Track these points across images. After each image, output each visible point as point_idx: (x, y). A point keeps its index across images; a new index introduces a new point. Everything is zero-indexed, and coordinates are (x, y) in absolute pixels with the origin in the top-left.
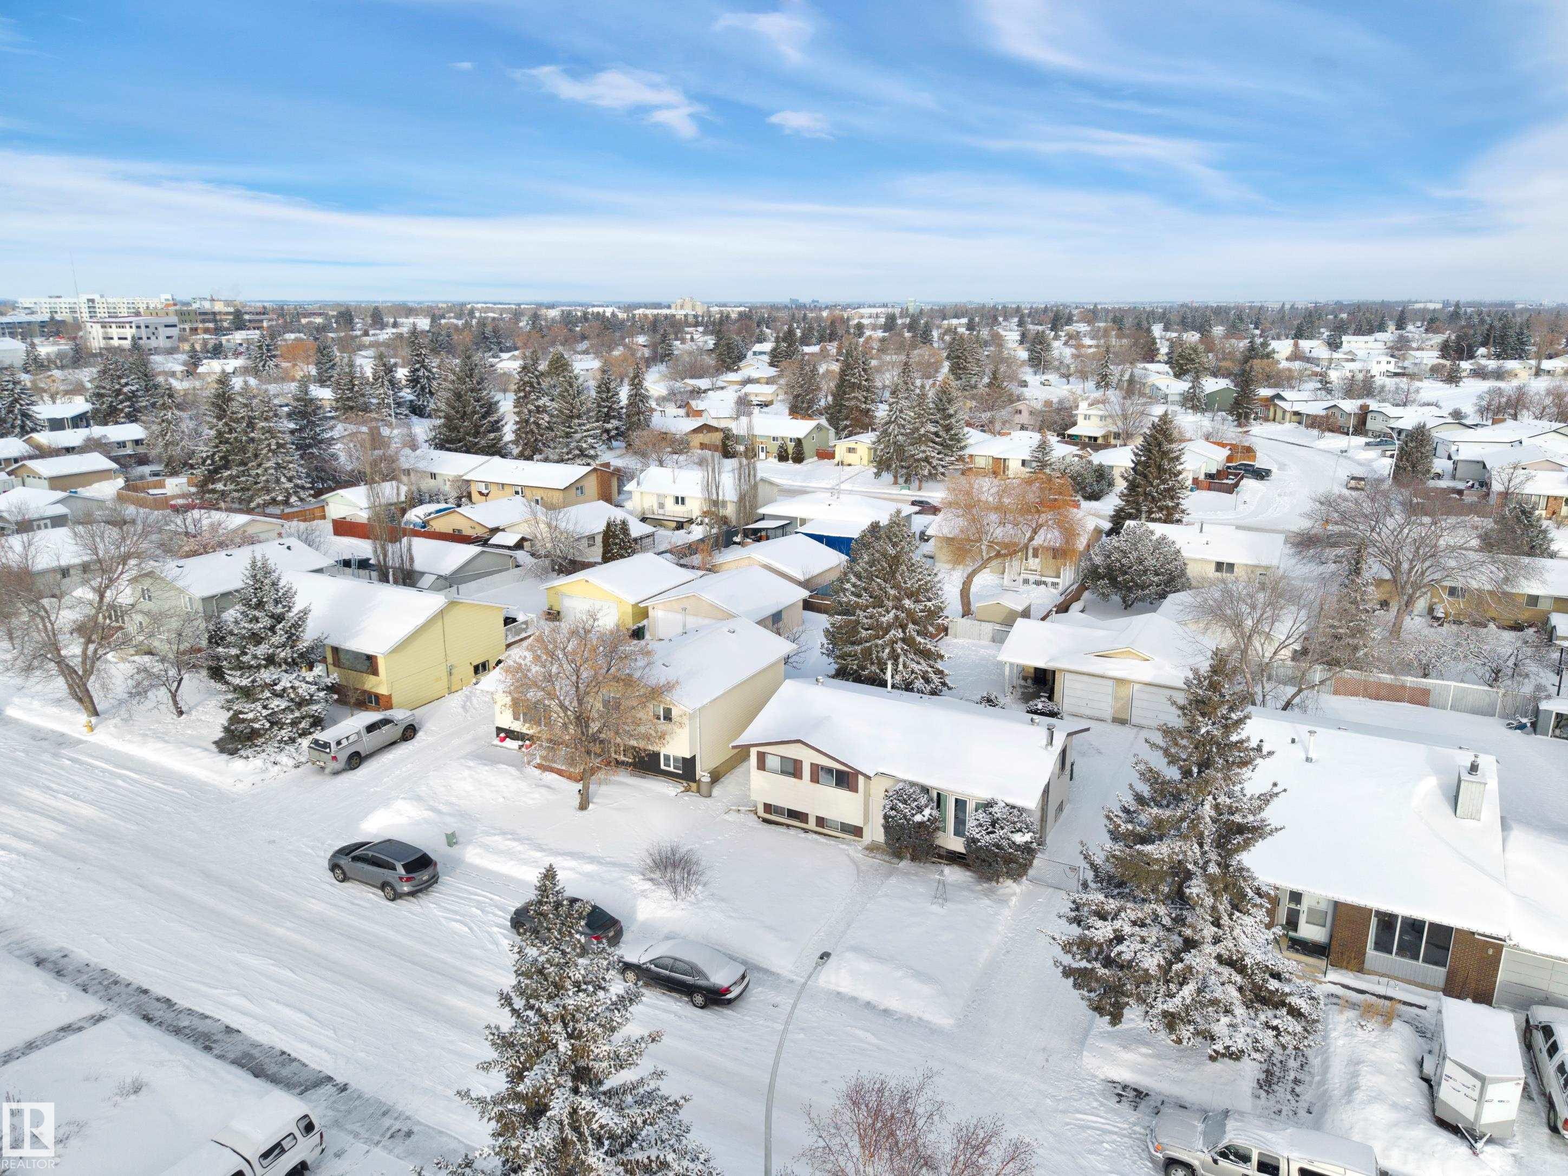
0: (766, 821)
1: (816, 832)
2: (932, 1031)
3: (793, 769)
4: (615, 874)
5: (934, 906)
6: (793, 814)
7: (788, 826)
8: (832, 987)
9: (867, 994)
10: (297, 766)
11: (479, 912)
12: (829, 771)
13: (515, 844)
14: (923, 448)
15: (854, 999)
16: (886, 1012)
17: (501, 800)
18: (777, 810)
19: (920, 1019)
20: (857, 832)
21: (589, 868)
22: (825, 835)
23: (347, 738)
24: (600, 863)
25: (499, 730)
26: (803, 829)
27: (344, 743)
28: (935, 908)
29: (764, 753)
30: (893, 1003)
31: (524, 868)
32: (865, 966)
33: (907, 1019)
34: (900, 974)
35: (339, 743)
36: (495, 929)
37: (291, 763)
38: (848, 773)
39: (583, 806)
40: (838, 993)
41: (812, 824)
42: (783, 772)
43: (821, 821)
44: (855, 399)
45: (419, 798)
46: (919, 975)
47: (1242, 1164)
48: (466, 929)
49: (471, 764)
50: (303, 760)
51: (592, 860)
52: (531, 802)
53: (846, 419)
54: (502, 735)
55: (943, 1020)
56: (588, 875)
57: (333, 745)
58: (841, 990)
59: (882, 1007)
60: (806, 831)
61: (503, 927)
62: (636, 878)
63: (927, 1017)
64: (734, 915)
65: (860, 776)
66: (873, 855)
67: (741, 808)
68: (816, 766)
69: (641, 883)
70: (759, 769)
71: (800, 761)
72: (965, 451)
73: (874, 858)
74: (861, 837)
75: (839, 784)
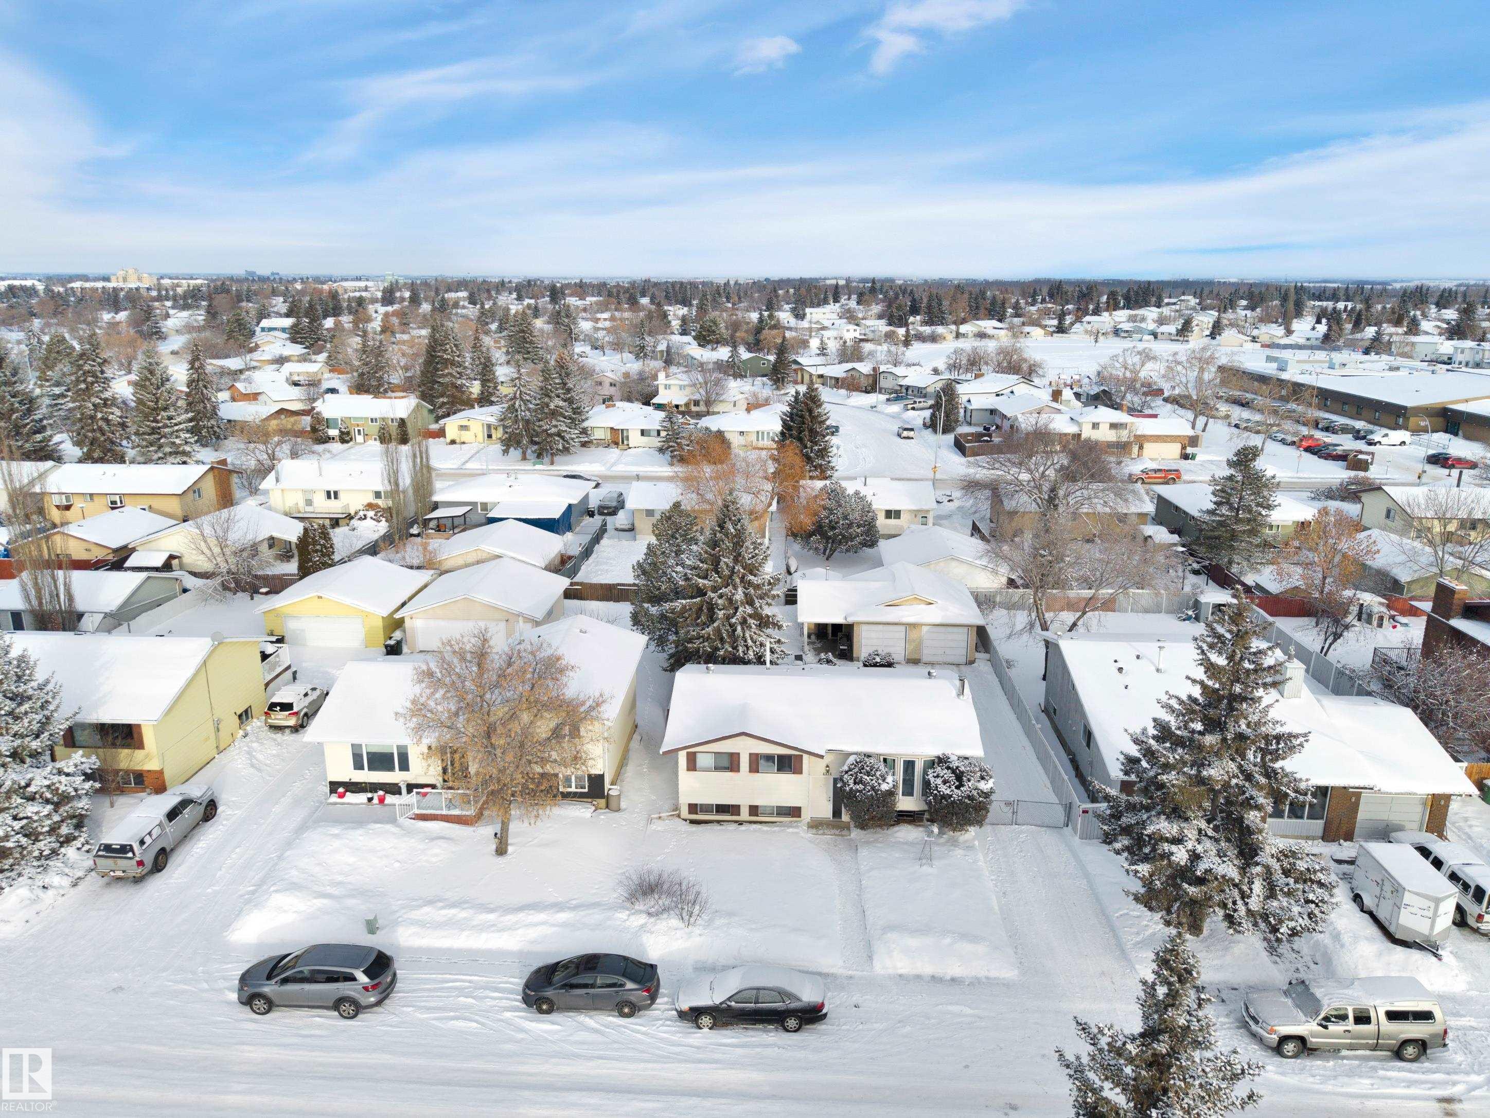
0: (693, 822)
1: (751, 822)
2: (1007, 985)
3: (730, 763)
4: (596, 916)
5: (924, 868)
6: (722, 809)
7: (718, 822)
8: (891, 971)
9: (927, 968)
10: (75, 885)
11: (470, 1000)
12: (769, 758)
13: (453, 911)
14: (554, 423)
15: (918, 977)
16: (953, 980)
17: (397, 865)
18: (706, 809)
19: (987, 978)
20: (795, 812)
21: (563, 916)
22: (761, 823)
23: (150, 834)
24: (575, 908)
25: (334, 786)
26: (736, 822)
27: (148, 840)
28: (926, 869)
29: (695, 753)
30: (955, 969)
31: (484, 936)
32: (913, 942)
33: (976, 983)
34: (948, 940)
35: (142, 842)
36: (508, 1015)
37: (66, 882)
38: (789, 757)
39: (501, 851)
40: (900, 976)
41: (745, 815)
42: (717, 768)
43: (754, 810)
44: (447, 375)
45: (294, 887)
46: (964, 936)
47: (1342, 1023)
48: (474, 1025)
49: (336, 831)
50: (80, 874)
51: (558, 907)
52: (434, 860)
53: (442, 396)
54: (341, 790)
55: (1009, 973)
56: (564, 925)
57: (136, 847)
58: (901, 971)
59: (948, 978)
60: (741, 823)
61: (515, 1009)
62: (623, 915)
63: (993, 974)
64: (753, 926)
65: (805, 757)
66: (821, 832)
67: (661, 815)
68: (757, 755)
69: (632, 918)
70: (688, 770)
71: (739, 754)
72: (585, 424)
73: (824, 834)
74: (800, 816)
75: (780, 769)
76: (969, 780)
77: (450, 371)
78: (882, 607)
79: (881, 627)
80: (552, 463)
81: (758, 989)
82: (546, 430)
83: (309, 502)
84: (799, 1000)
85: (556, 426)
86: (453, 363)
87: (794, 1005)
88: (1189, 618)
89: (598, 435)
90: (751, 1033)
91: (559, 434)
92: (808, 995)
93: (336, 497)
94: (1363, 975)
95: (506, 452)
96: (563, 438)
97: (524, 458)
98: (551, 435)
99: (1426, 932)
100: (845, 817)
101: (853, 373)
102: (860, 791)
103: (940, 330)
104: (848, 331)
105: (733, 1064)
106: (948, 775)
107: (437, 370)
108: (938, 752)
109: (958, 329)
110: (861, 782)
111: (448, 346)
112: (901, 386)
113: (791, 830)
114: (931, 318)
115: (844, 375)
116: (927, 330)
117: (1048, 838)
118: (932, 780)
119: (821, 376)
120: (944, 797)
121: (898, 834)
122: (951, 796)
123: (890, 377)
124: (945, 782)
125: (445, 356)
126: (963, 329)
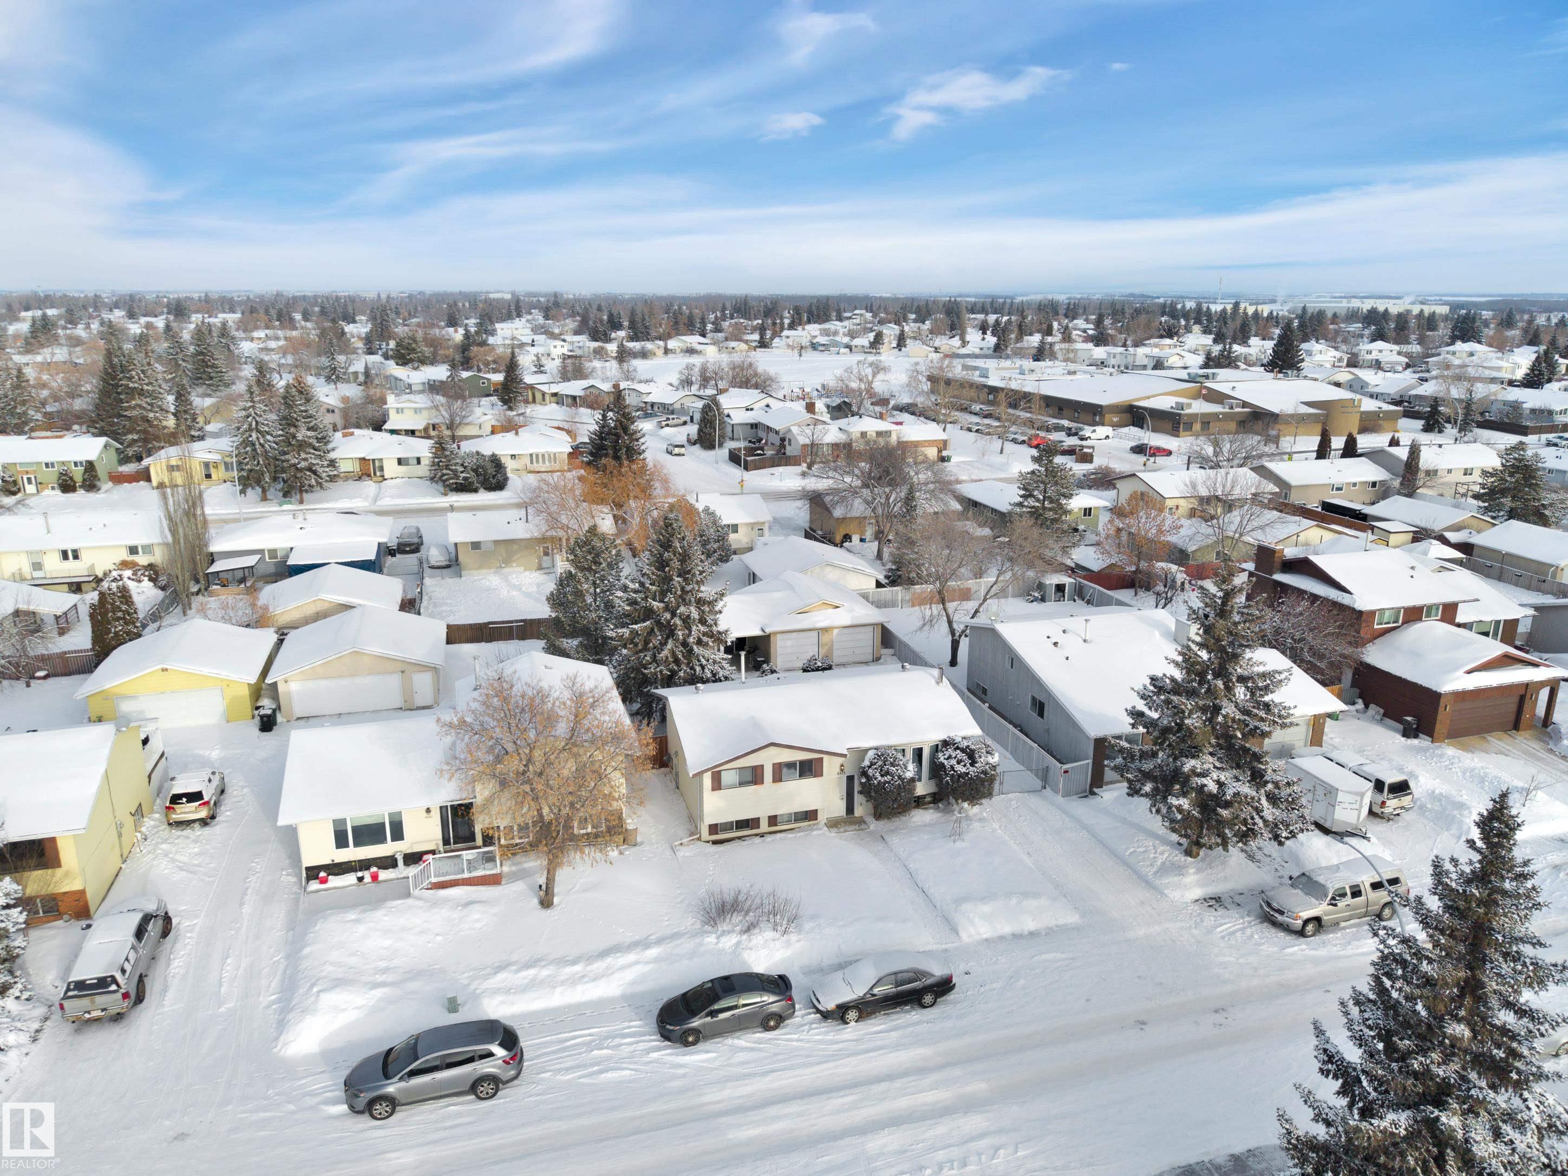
0: (715, 842)
1: (771, 833)
2: (1077, 929)
3: (754, 776)
4: (687, 945)
6: (742, 824)
7: (739, 838)
8: (977, 938)
9: (1007, 929)
11: (605, 1052)
12: (791, 765)
13: (532, 972)
14: (303, 455)
15: (1002, 938)
16: (1031, 934)
17: (439, 938)
18: (728, 827)
19: (1057, 926)
20: (810, 815)
21: (653, 952)
22: (781, 831)
23: (127, 959)
24: (660, 941)
25: (313, 873)
26: (756, 835)
27: (128, 967)
28: (959, 844)
29: (720, 771)
30: (1030, 924)
31: (580, 988)
32: (986, 908)
33: (1050, 932)
34: (1014, 901)
35: (123, 971)
36: (655, 1055)
38: (810, 762)
39: (546, 903)
40: (986, 940)
41: (764, 826)
42: (741, 784)
43: (773, 820)
44: (135, 407)
45: (338, 983)
46: (1026, 895)
47: (1344, 899)
48: (627, 1072)
49: (352, 916)
51: (644, 944)
52: (478, 925)
53: (130, 432)
54: (322, 874)
55: (1072, 918)
56: (657, 960)
57: (119, 976)
58: (985, 936)
59: (1027, 933)
60: (762, 835)
61: (658, 1049)
62: (711, 939)
63: (1061, 921)
64: (841, 923)
65: (826, 758)
66: (842, 830)
67: (682, 841)
68: (780, 764)
69: (723, 939)
70: (713, 789)
71: (762, 766)
72: (332, 455)
73: (846, 831)
74: (816, 819)
75: (802, 775)
76: (980, 757)
77: (139, 402)
78: (794, 615)
79: (794, 634)
80: (301, 502)
81: (895, 973)
82: (295, 465)
83: (37, 566)
84: (932, 975)
85: (305, 460)
86: (141, 393)
87: (930, 981)
88: (1036, 599)
89: (345, 467)
90: (894, 1017)
91: (310, 469)
92: (938, 971)
93: (76, 557)
94: (1324, 864)
95: (243, 492)
96: (315, 473)
97: (264, 498)
98: (301, 470)
99: (1355, 822)
100: (858, 811)
101: (591, 390)
102: (889, 782)
103: (649, 346)
104: (555, 347)
105: (897, 1047)
106: (960, 755)
107: (121, 401)
108: (943, 736)
109: (666, 345)
110: (887, 773)
111: (134, 373)
112: (646, 403)
113: (815, 833)
114: (636, 334)
115: (582, 393)
116: (635, 345)
117: (1033, 800)
118: (946, 762)
119: (555, 395)
120: (961, 776)
121: (914, 819)
122: (968, 774)
123: (634, 394)
124: (959, 762)
125: (131, 385)
126: (672, 344)
